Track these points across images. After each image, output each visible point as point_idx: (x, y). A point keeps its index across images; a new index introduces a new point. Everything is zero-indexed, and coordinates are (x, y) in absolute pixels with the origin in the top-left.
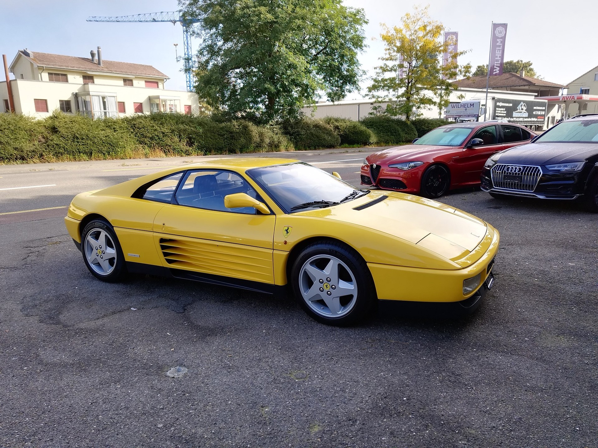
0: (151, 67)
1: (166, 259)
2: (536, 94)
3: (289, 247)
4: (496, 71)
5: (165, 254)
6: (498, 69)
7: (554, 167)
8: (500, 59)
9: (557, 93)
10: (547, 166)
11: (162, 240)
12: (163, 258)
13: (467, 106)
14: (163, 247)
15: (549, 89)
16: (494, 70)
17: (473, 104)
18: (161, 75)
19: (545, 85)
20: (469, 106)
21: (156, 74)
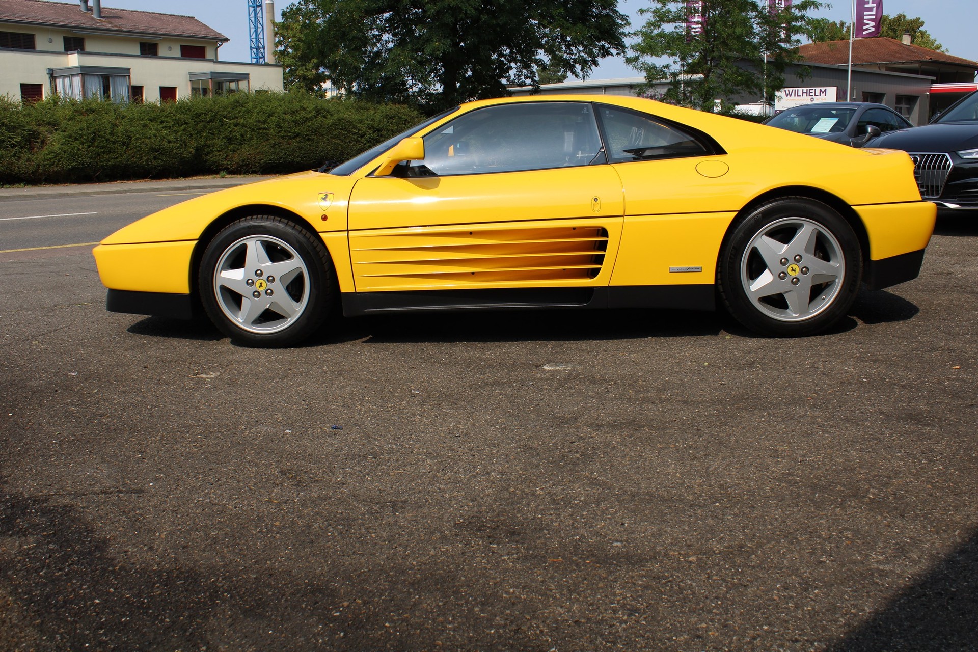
0: (193, 18)
4: (867, 29)
6: (873, 24)
7: (972, 153)
8: (875, 5)
9: (971, 78)
10: (960, 152)
13: (813, 94)
16: (865, 27)
17: (825, 90)
18: (211, 35)
19: (950, 61)
20: (817, 93)
21: (203, 33)
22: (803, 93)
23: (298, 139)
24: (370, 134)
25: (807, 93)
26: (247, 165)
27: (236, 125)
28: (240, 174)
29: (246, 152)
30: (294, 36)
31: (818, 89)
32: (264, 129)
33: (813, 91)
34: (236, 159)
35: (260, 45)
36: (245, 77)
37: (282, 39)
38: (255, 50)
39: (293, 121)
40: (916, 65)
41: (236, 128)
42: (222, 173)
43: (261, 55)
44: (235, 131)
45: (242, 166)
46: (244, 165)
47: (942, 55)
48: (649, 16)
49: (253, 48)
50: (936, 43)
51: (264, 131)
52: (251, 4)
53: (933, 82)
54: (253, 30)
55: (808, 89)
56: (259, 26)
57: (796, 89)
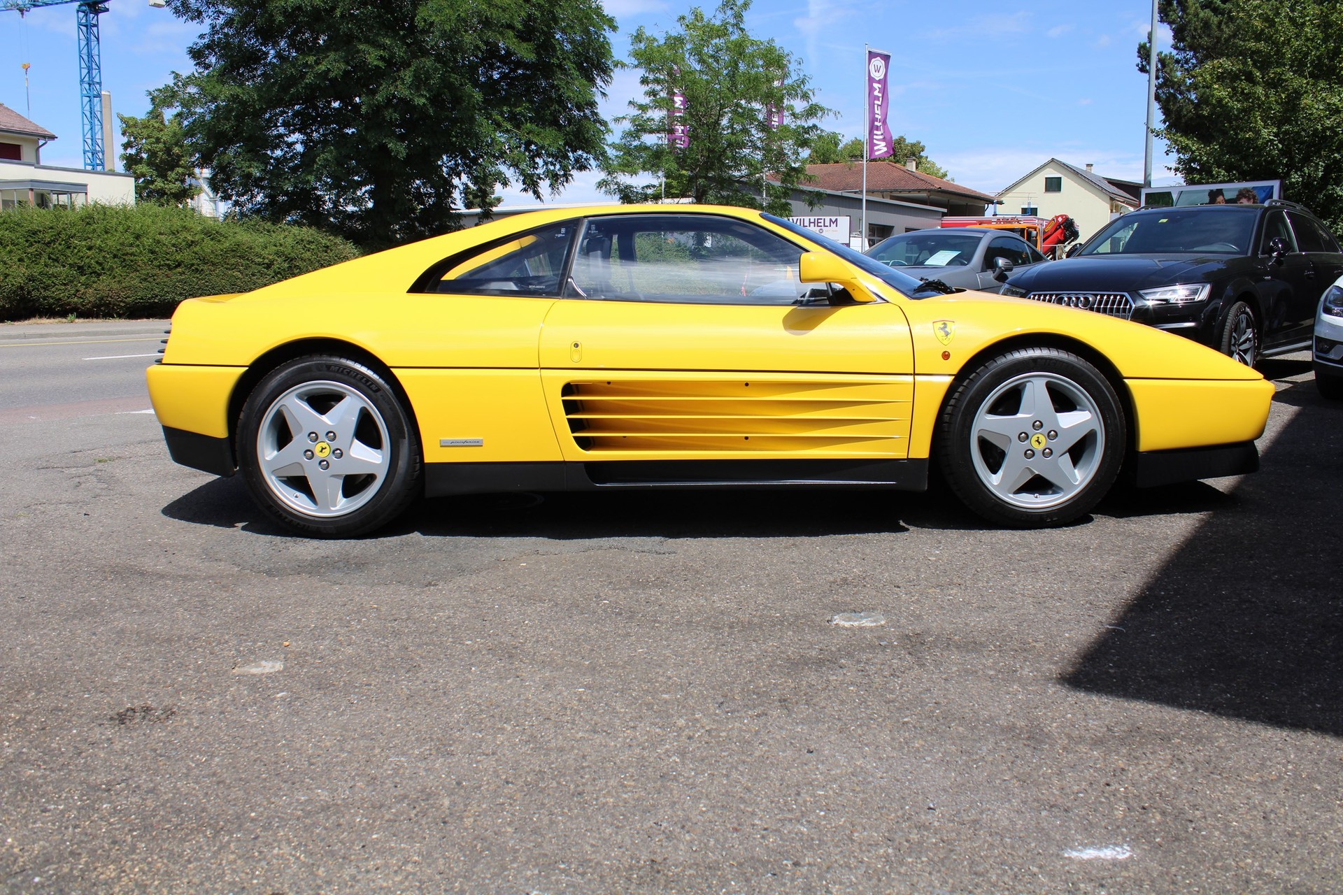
1: (575, 438)
2: (945, 210)
3: (956, 364)
4: (879, 150)
5: (575, 426)
6: (883, 144)
9: (981, 212)
11: (568, 389)
12: (568, 436)
13: (822, 224)
14: (570, 407)
15: (964, 203)
16: (876, 148)
17: (836, 220)
18: (29, 129)
19: (959, 192)
20: (827, 223)
21: (17, 126)
22: (810, 223)
23: (179, 270)
24: (280, 263)
25: (814, 223)
26: (107, 305)
27: (90, 248)
28: (97, 317)
29: (105, 286)
30: (149, 137)
31: (828, 219)
32: (132, 254)
33: (822, 221)
34: (90, 296)
35: (98, 149)
36: (82, 188)
37: (132, 139)
38: (90, 155)
39: (174, 245)
40: (924, 195)
41: (89, 253)
42: (71, 317)
43: (98, 162)
44: (88, 257)
45: (98, 306)
46: (102, 305)
47: (947, 183)
48: (627, 126)
49: (88, 151)
50: (942, 171)
51: (132, 258)
52: (85, 92)
53: (944, 214)
54: (87, 127)
55: (816, 218)
56: (97, 122)
57: (802, 218)
